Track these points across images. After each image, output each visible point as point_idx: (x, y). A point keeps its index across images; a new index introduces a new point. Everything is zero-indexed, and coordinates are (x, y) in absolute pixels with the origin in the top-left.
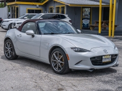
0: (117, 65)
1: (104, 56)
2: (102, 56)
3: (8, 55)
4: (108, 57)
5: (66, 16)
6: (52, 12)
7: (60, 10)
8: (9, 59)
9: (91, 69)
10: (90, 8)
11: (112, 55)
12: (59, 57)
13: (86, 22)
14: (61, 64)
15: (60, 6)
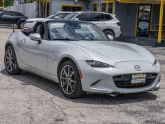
0: (156, 89)
1: (135, 74)
2: (131, 75)
3: (9, 69)
4: (142, 76)
5: (113, 15)
6: (95, 10)
7: (107, 8)
8: (10, 74)
9: (114, 93)
10: (151, 5)
11: (148, 74)
12: (70, 74)
13: (143, 26)
14: (73, 83)
15: (107, 2)
